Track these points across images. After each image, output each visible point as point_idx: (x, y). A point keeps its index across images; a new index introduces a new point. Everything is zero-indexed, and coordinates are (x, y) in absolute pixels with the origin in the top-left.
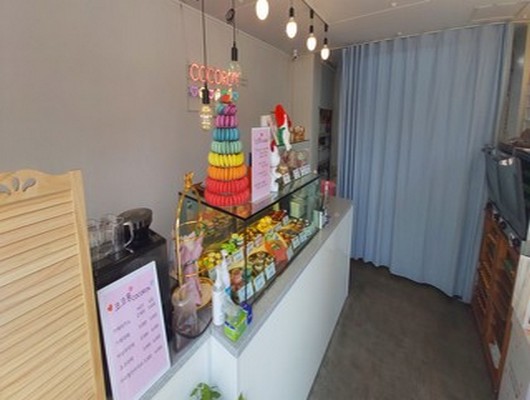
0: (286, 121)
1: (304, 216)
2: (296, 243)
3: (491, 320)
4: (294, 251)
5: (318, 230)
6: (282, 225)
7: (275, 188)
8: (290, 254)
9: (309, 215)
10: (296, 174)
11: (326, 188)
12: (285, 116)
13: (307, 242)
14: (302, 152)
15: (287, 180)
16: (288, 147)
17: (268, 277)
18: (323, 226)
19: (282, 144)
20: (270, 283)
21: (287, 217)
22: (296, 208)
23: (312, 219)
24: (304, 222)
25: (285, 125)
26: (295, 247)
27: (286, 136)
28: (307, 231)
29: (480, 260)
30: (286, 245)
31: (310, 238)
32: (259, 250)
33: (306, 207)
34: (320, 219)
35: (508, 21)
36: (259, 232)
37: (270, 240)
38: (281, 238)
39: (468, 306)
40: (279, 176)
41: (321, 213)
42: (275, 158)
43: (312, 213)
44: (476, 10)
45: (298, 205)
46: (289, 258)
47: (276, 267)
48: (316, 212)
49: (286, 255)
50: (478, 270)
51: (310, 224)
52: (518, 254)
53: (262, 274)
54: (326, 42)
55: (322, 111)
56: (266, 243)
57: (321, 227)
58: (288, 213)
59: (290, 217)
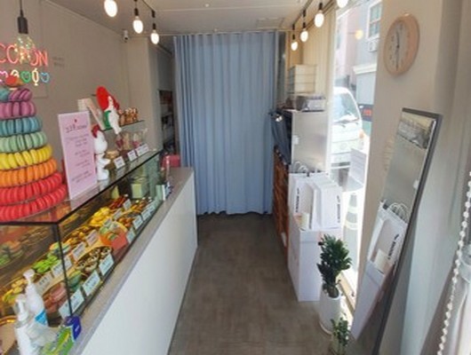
0: (111, 103)
1: (147, 195)
2: (137, 223)
3: (281, 218)
4: (135, 231)
5: (162, 202)
6: (123, 210)
7: (104, 176)
8: (130, 237)
9: (152, 193)
10: (132, 156)
11: (168, 162)
12: (110, 98)
13: (150, 218)
14: (137, 133)
15: (120, 163)
16: (117, 130)
17: (103, 273)
18: (167, 197)
19: (109, 128)
20: (105, 278)
21: (128, 201)
22: (137, 190)
23: (155, 194)
24: (147, 200)
25: (111, 107)
26: (137, 228)
27: (113, 119)
28: (151, 207)
29: (274, 185)
30: (126, 230)
31: (153, 213)
32: (93, 248)
33: (148, 185)
34: (162, 191)
35: (275, 30)
36: (92, 228)
37: (106, 231)
38: (120, 225)
39: (271, 215)
40: (107, 162)
41: (163, 186)
42: (100, 144)
43: (155, 189)
44: (258, 21)
45: (140, 185)
46: (130, 241)
47: (114, 258)
48: (158, 187)
49: (127, 240)
50: (274, 191)
51: (153, 199)
52: (288, 173)
53: (95, 273)
54: (154, 27)
55: (161, 92)
56: (102, 237)
57: (164, 199)
58: (130, 197)
59: (132, 200)
